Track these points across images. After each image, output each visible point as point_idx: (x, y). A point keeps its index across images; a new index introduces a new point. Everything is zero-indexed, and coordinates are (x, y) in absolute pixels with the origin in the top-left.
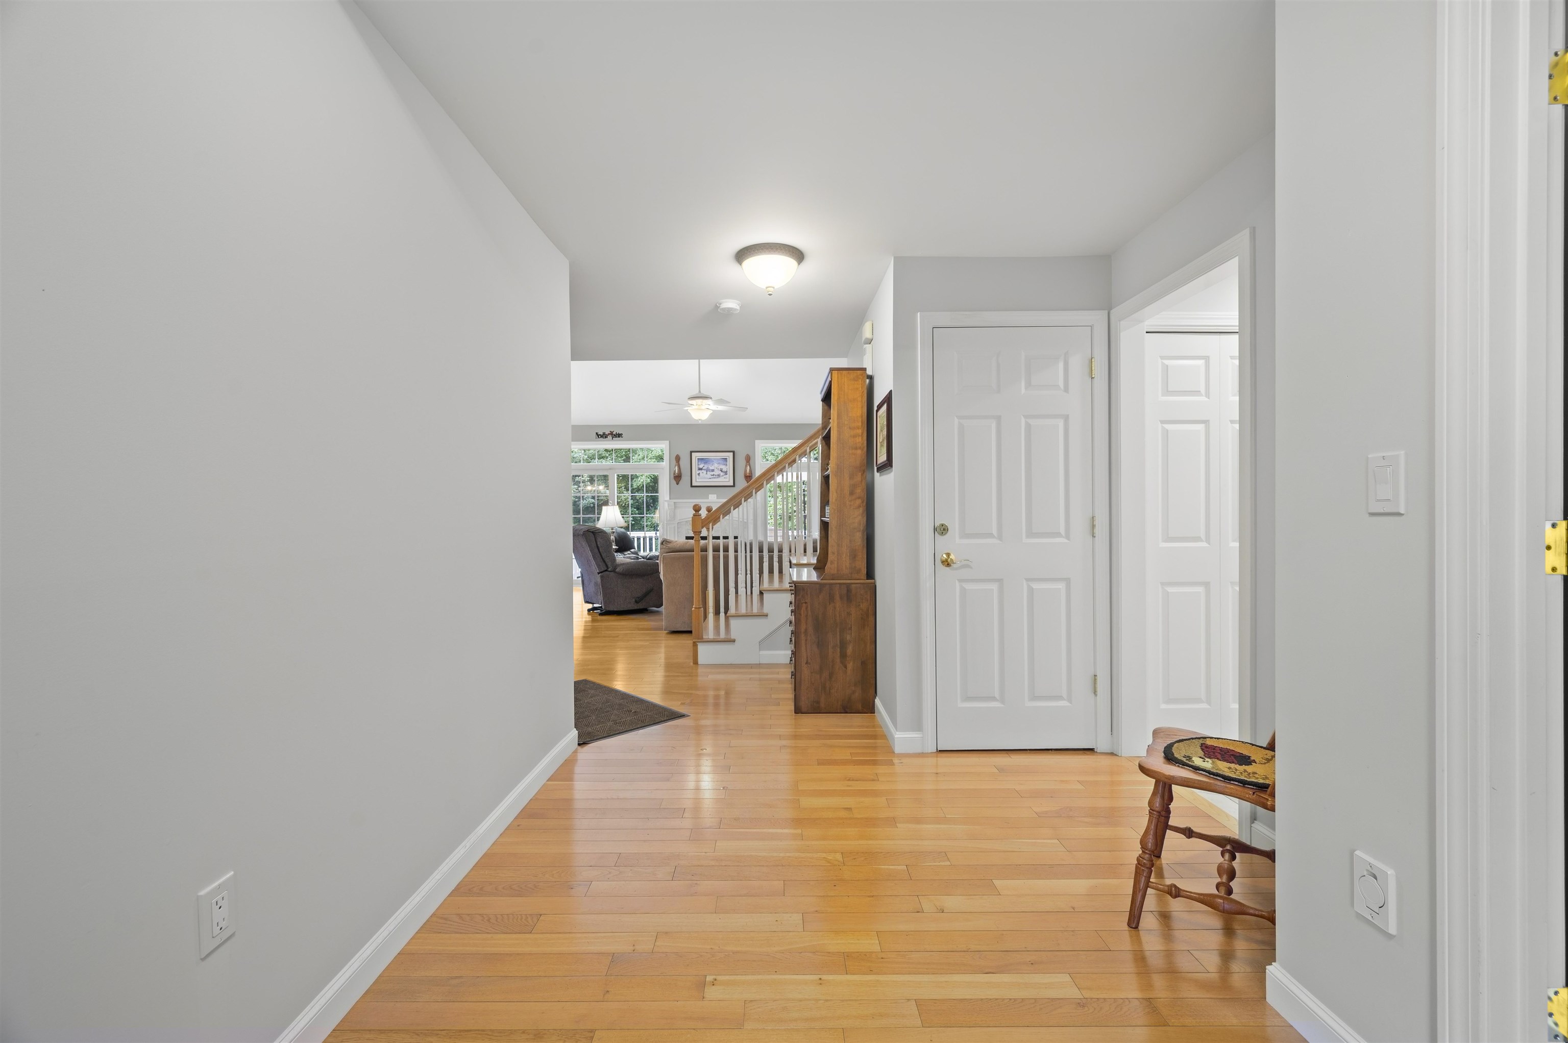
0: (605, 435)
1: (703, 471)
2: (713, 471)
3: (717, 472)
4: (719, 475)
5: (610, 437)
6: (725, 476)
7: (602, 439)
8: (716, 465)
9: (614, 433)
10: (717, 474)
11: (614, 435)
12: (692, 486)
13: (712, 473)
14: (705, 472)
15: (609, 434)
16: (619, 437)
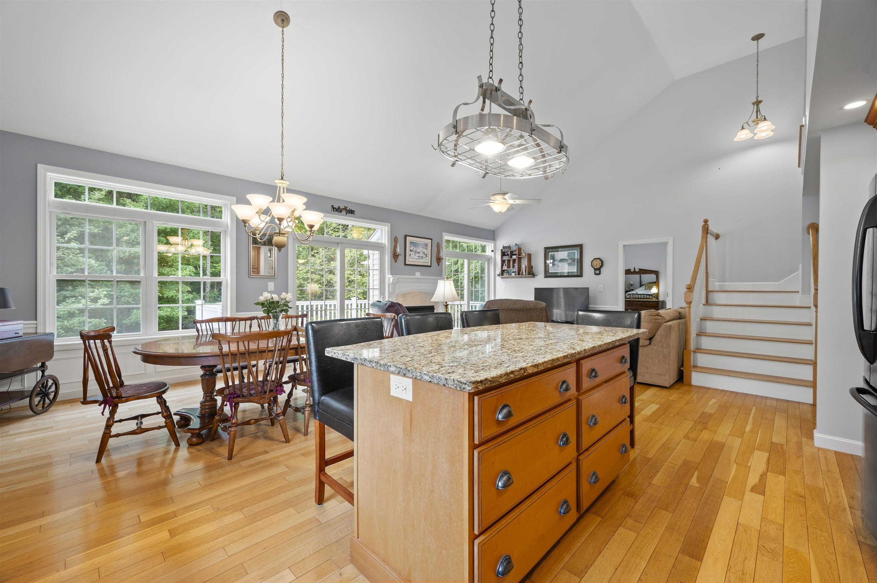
0: (340, 209)
1: (413, 252)
2: (419, 253)
3: (421, 255)
4: (422, 257)
5: (344, 212)
6: (426, 258)
7: (337, 212)
8: (421, 249)
9: (348, 209)
10: (421, 256)
11: (348, 211)
12: (405, 264)
13: (418, 255)
14: (414, 253)
15: (343, 209)
16: (352, 213)
